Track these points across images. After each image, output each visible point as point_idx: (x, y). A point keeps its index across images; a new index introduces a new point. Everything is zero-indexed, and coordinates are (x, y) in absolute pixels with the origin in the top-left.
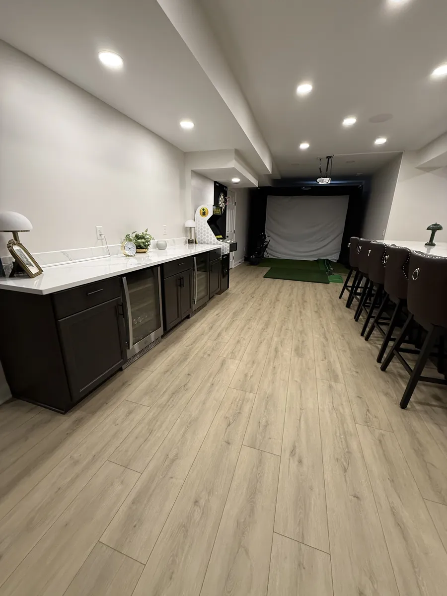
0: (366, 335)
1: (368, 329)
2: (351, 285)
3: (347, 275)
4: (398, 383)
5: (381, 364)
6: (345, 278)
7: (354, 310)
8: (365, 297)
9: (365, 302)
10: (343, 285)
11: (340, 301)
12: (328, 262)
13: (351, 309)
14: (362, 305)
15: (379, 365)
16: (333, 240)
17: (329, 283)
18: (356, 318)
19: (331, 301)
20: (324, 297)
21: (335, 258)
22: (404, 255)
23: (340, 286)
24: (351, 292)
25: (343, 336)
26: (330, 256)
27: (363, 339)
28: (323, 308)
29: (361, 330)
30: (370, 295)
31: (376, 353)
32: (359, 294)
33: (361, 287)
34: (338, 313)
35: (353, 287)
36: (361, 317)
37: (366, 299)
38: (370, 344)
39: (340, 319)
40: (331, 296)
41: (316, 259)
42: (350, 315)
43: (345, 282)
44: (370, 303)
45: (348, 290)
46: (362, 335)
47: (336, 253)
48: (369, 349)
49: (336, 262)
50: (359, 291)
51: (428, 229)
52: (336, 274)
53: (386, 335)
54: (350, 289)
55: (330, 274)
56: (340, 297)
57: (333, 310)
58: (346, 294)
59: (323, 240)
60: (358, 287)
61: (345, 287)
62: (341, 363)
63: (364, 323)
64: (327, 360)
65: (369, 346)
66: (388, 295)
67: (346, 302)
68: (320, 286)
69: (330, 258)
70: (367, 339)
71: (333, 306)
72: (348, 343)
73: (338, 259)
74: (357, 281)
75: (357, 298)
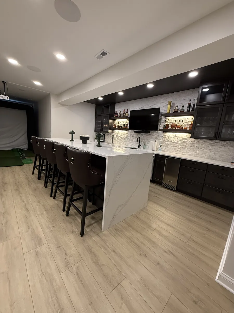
0: (53, 195)
1: (54, 191)
2: (38, 165)
3: (35, 157)
4: (76, 220)
5: (66, 212)
6: (34, 160)
7: (43, 180)
8: (48, 171)
9: (49, 175)
10: (33, 164)
11: (33, 176)
12: (21, 150)
13: (42, 180)
14: (47, 177)
15: (65, 213)
16: (21, 137)
17: (23, 165)
18: (46, 186)
19: (27, 178)
20: (21, 176)
21: (25, 147)
22: (64, 149)
23: (32, 166)
24: (39, 170)
25: (39, 202)
26: (21, 147)
27: (52, 198)
28: (21, 185)
29: (50, 193)
30: (51, 169)
31: (61, 205)
32: (44, 170)
33: (45, 165)
34: (33, 185)
35: (39, 166)
36: (48, 184)
37: (49, 173)
38: (57, 200)
39: (35, 190)
40: (26, 174)
41: (11, 149)
42: (41, 184)
43: (34, 162)
44: (52, 175)
45: (37, 168)
46: (51, 196)
47: (25, 144)
48: (57, 204)
49: (26, 150)
50: (44, 168)
51: (70, 133)
52: (27, 158)
53: (64, 194)
54: (38, 167)
55: (23, 158)
56: (33, 174)
57: (29, 184)
58: (36, 171)
59: (13, 137)
60: (43, 165)
61: (35, 166)
62: (42, 226)
63: (51, 187)
64: (30, 230)
65: (56, 202)
66: (60, 171)
67: (37, 176)
68: (17, 168)
69: (22, 148)
70: (54, 198)
71: (29, 182)
72: (44, 206)
73: (27, 148)
74: (42, 161)
75: (43, 173)
